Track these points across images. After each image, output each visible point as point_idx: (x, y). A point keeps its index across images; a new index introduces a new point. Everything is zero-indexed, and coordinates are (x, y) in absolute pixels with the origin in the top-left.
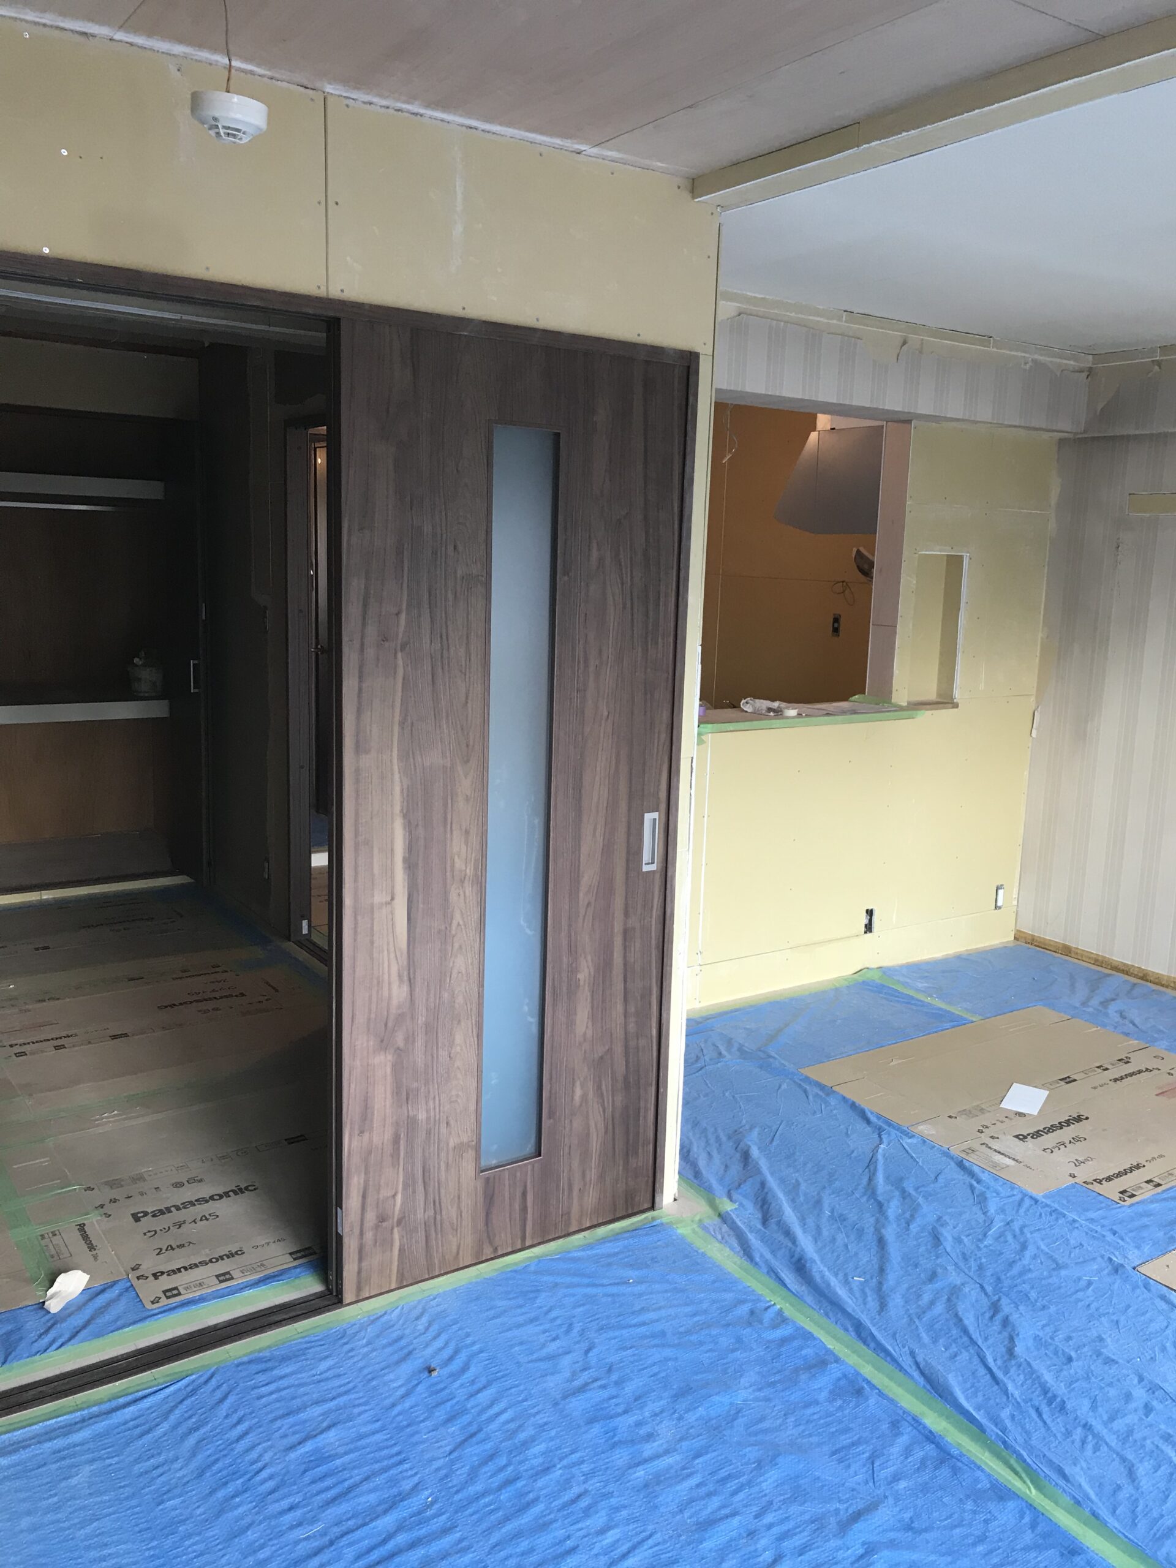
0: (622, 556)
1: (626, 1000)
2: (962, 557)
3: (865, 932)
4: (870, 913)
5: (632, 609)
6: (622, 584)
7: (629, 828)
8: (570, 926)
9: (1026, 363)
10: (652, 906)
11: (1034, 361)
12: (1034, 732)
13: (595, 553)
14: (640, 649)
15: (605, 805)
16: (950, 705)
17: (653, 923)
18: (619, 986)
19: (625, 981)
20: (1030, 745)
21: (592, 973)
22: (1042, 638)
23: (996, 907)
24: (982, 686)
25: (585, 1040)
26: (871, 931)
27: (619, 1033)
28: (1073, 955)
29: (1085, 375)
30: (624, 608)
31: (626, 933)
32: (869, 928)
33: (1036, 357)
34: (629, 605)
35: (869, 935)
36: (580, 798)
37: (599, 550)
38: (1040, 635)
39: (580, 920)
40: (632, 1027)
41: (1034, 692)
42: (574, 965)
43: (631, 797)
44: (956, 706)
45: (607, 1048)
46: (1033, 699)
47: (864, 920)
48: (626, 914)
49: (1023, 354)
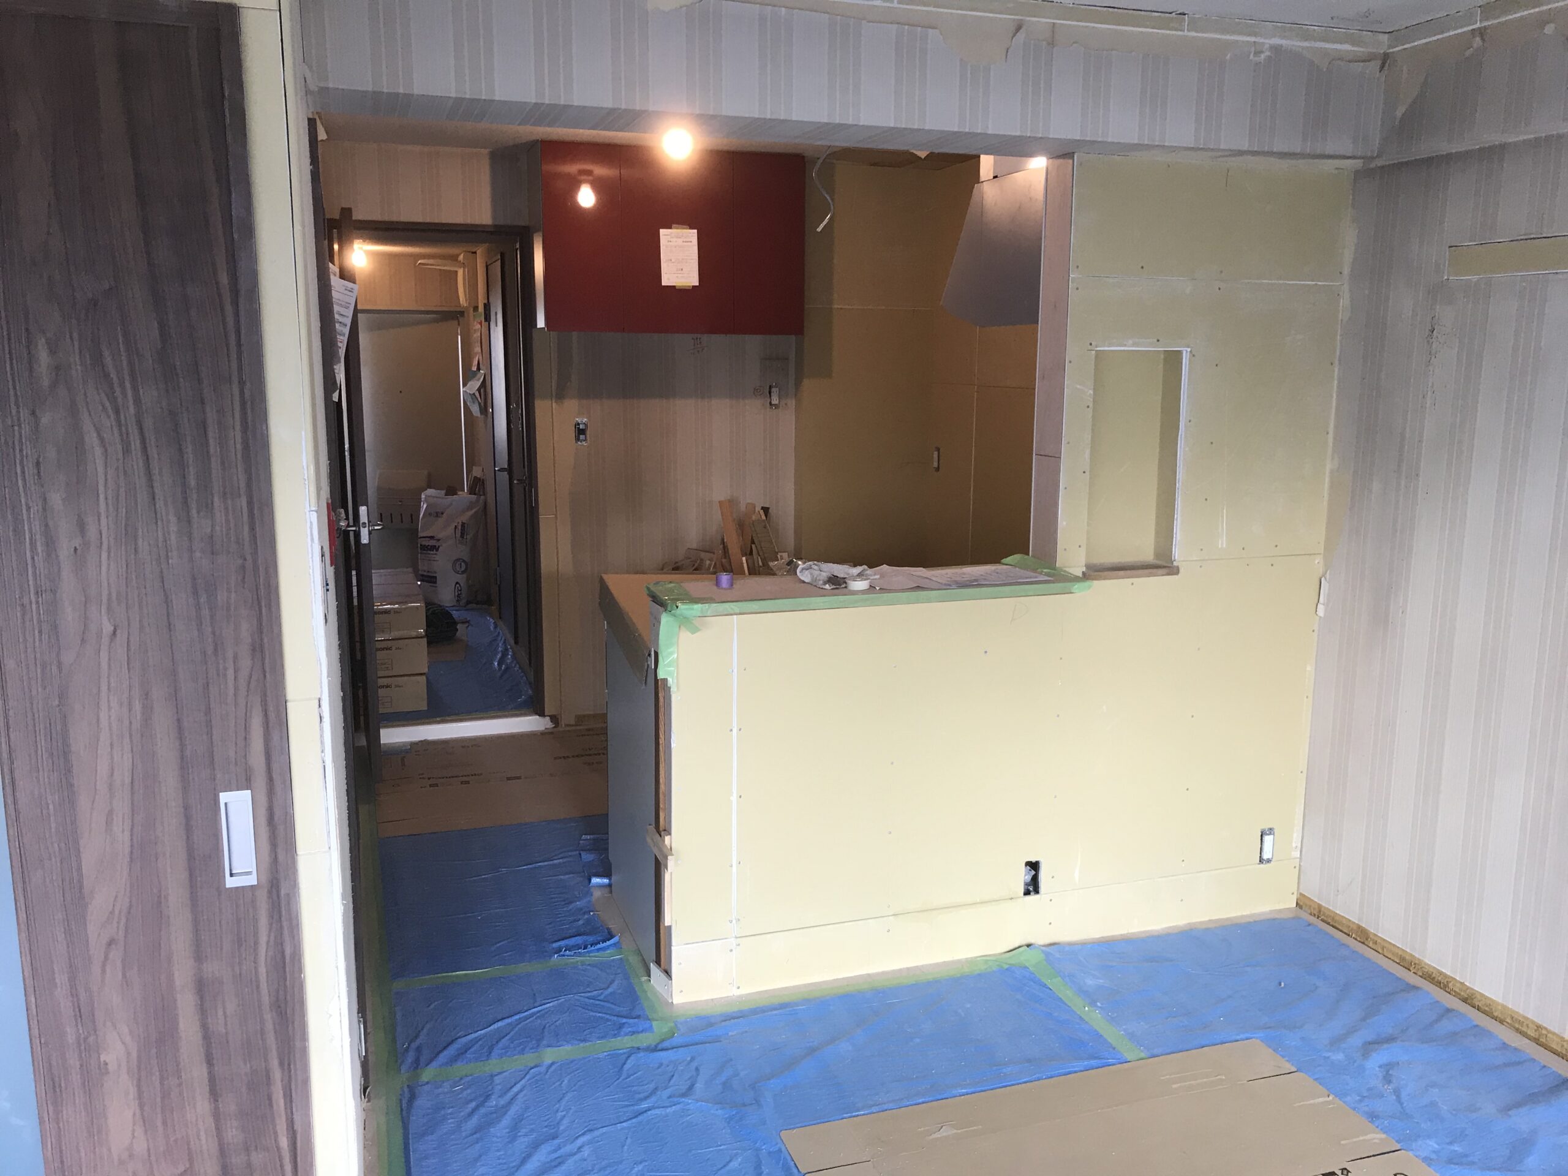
0: (108, 360)
1: (214, 1094)
2: (1180, 352)
3: (1027, 893)
4: (1034, 866)
5: (145, 449)
6: (117, 412)
7: (188, 818)
8: (72, 979)
9: (1257, 53)
10: (256, 943)
11: (1276, 49)
12: (1321, 608)
13: (43, 357)
14: (173, 519)
15: (128, 780)
16: (1164, 571)
17: (262, 970)
18: (196, 1073)
19: (209, 1061)
20: (1316, 628)
21: (134, 1055)
22: (1332, 472)
23: (1261, 861)
24: (1222, 543)
25: (131, 1156)
26: (1037, 891)
27: (206, 1144)
28: (1371, 945)
29: (1375, 65)
30: (127, 451)
31: (201, 987)
32: (1033, 887)
33: (1276, 41)
34: (136, 444)
35: (1033, 897)
36: (69, 771)
37: (52, 351)
38: (1328, 467)
39: (96, 969)
40: (233, 1134)
41: (1321, 549)
42: (91, 1039)
43: (184, 765)
44: (1173, 570)
45: (181, 1169)
46: (1318, 560)
47: (1023, 876)
48: (199, 956)
49: (1253, 39)
